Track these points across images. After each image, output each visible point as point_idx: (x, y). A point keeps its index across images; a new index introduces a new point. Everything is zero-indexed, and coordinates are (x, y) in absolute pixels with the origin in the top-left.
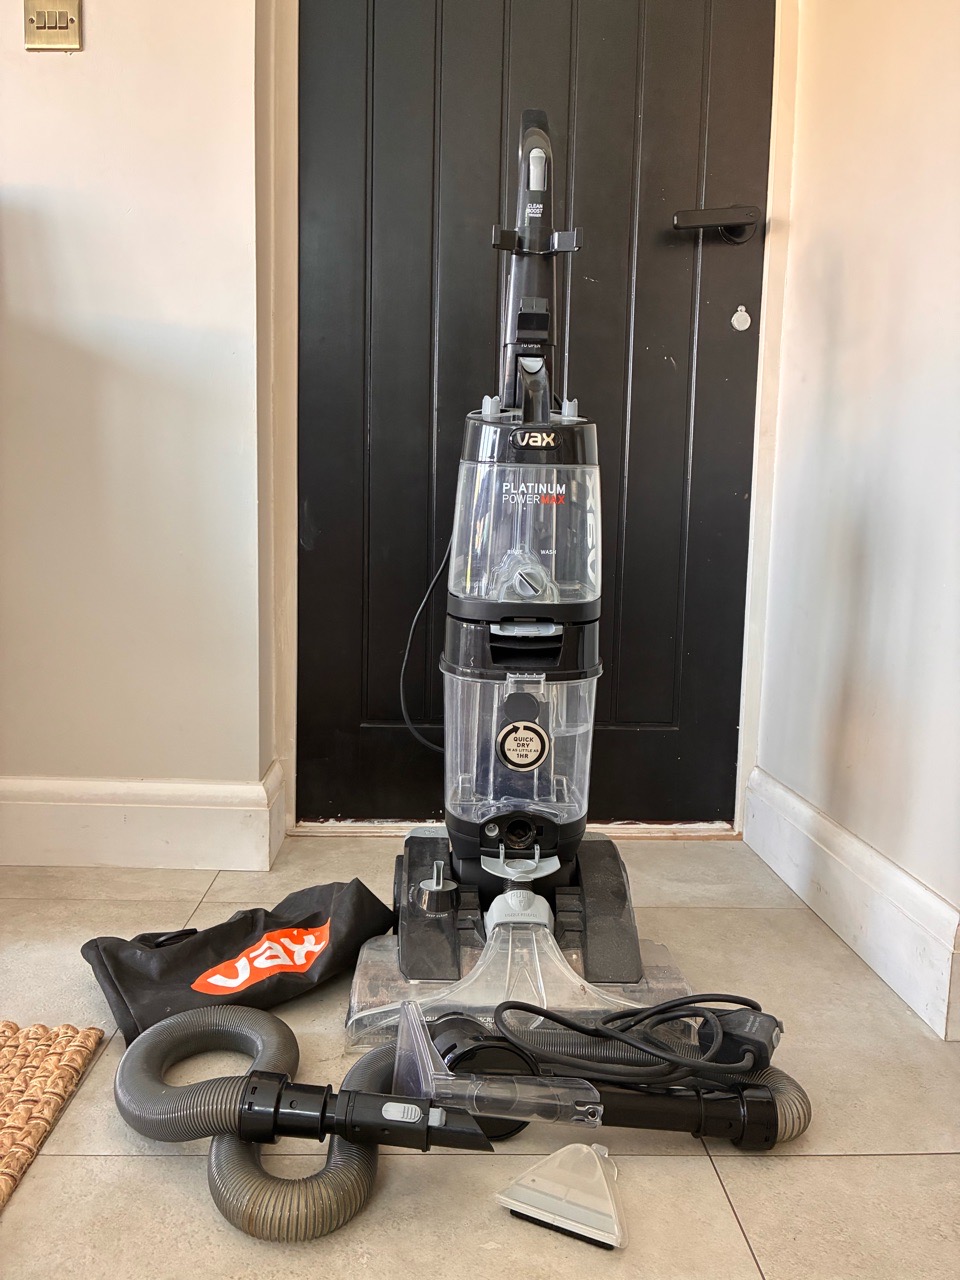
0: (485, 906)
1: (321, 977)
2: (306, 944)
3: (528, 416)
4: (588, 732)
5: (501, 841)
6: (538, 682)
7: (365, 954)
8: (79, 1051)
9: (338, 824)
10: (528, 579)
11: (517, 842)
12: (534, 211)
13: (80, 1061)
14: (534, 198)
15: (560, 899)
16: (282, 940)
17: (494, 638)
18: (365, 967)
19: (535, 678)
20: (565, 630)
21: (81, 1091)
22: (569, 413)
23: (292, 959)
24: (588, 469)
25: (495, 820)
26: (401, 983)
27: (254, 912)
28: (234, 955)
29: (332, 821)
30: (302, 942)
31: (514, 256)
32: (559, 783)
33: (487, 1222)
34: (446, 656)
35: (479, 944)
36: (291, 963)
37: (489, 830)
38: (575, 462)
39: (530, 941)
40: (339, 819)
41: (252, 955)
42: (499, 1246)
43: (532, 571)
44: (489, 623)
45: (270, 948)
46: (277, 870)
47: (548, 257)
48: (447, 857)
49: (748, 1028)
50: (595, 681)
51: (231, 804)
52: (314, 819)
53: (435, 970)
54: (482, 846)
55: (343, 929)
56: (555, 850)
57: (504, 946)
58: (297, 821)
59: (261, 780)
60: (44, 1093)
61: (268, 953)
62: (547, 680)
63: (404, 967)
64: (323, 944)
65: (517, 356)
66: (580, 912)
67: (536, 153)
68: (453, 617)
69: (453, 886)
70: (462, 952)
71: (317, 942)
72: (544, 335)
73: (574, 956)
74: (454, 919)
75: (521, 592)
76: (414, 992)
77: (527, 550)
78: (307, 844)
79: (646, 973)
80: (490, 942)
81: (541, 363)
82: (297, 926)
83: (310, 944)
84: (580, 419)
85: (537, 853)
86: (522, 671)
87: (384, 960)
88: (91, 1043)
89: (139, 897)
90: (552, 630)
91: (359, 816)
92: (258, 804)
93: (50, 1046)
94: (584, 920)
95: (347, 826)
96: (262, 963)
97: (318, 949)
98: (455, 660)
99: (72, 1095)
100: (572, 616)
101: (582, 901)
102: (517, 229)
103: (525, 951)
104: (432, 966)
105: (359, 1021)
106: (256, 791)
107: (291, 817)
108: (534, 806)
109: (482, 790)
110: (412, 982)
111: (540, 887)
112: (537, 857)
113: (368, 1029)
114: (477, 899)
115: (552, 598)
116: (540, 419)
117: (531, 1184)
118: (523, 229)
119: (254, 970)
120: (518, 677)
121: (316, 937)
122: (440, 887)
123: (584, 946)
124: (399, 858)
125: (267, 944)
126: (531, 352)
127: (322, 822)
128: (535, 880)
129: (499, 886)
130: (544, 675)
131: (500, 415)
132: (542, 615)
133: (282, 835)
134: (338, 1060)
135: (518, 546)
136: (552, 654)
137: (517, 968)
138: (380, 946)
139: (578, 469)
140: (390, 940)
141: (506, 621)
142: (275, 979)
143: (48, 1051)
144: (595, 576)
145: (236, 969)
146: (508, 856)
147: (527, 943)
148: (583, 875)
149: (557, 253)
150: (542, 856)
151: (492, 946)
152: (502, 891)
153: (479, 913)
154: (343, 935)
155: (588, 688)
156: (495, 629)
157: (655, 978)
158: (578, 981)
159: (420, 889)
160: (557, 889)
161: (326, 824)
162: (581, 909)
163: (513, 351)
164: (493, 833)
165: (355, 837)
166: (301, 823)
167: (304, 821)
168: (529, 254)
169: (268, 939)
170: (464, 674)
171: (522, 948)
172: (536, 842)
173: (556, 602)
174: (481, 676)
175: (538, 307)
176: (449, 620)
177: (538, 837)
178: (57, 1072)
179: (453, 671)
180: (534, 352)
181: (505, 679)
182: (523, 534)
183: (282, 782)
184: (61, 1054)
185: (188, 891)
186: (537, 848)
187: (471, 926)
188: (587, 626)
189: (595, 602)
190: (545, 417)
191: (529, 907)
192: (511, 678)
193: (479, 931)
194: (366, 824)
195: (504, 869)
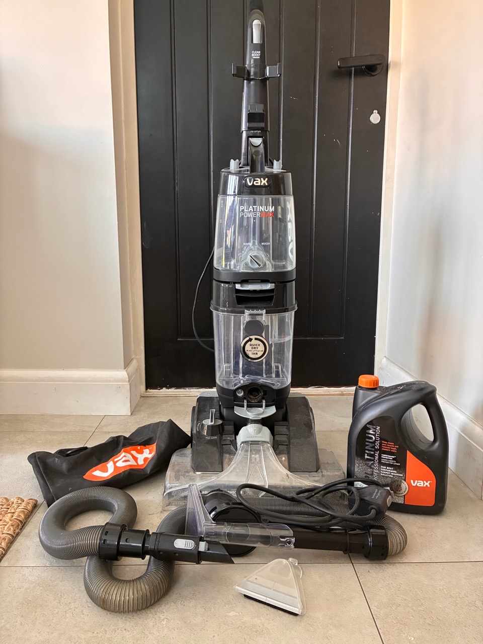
0: (236, 433)
1: (151, 471)
3: (253, 170)
4: (290, 340)
5: (245, 398)
6: (262, 315)
7: (174, 458)
8: (23, 511)
9: (167, 390)
10: (254, 259)
11: (253, 399)
12: (256, 55)
13: (23, 516)
14: (255, 47)
15: (277, 429)
17: (238, 291)
18: (173, 466)
19: (260, 312)
20: (276, 286)
21: (23, 532)
22: (277, 167)
23: (137, 462)
24: (287, 197)
25: (242, 388)
26: (192, 473)
27: (118, 437)
28: (107, 460)
29: (164, 388)
31: (245, 81)
32: (277, 367)
33: (231, 600)
34: (213, 302)
35: (232, 454)
36: (136, 464)
37: (239, 393)
38: (280, 193)
39: (260, 451)
40: (168, 388)
41: (116, 460)
42: (237, 614)
43: (257, 254)
44: (235, 283)
45: (125, 456)
46: (135, 415)
47: (264, 81)
48: (218, 407)
49: (374, 496)
50: (293, 313)
51: (110, 381)
52: (155, 388)
53: (209, 466)
54: (235, 401)
55: (163, 446)
56: (273, 403)
57: (246, 453)
58: (146, 389)
59: (125, 369)
60: (3, 534)
61: (124, 459)
62: (266, 313)
63: (193, 465)
64: (153, 454)
65: (248, 137)
66: (287, 435)
67: (256, 22)
68: (216, 280)
69: (220, 422)
70: (224, 457)
71: (150, 453)
72: (262, 125)
73: (284, 458)
74: (221, 439)
75: (252, 266)
76: (198, 479)
77: (256, 243)
78: (151, 401)
79: (322, 467)
80: (239, 451)
81: (261, 141)
82: (140, 445)
84: (283, 171)
85: (264, 404)
86: (253, 308)
87: (184, 461)
88: (30, 507)
89: (62, 430)
90: (269, 286)
91: (178, 386)
92: (124, 381)
93: (9, 508)
94: (289, 439)
95: (172, 391)
97: (150, 456)
98: (218, 304)
99: (18, 534)
100: (280, 278)
101: (288, 429)
102: (246, 66)
103: (257, 456)
104: (208, 464)
105: (170, 494)
106: (123, 374)
107: (143, 387)
108: (262, 380)
109: (236, 372)
110: (197, 473)
111: (265, 422)
112: (264, 406)
113: (174, 498)
114: (233, 429)
115: (269, 269)
116: (260, 170)
117: (255, 581)
118: (250, 65)
119: (116, 467)
120: (251, 312)
121: (150, 450)
122: (213, 423)
123: (288, 453)
124: (194, 408)
125: (123, 454)
126: (257, 135)
127: (159, 390)
128: (262, 418)
129: (244, 422)
130: (265, 311)
131: (239, 169)
132: (263, 278)
133: (139, 397)
134: (159, 515)
135: (252, 241)
136: (270, 299)
137: (253, 465)
138: (182, 454)
139: (282, 197)
140: (188, 451)
141: (243, 282)
142: (127, 473)
143: (7, 511)
144: (292, 256)
145: (107, 467)
146: (248, 406)
147: (258, 451)
148: (289, 415)
149: (268, 78)
150: (267, 406)
151: (240, 453)
152: (246, 425)
153: (234, 436)
154: (163, 449)
155: (290, 317)
156: (238, 286)
157: (326, 469)
158: (285, 471)
159: (203, 424)
160: (275, 423)
161: (161, 390)
162: (288, 433)
163: (247, 134)
164: (241, 394)
165: (176, 397)
166: (149, 390)
168: (253, 79)
169: (124, 452)
170: (223, 311)
171: (255, 454)
172: (263, 398)
173: (270, 271)
174: (232, 312)
175: (259, 109)
176: (214, 282)
177: (264, 396)
178: (11, 522)
179: (217, 310)
180: (258, 135)
181: (244, 313)
182: (254, 234)
183: (137, 370)
184: (14, 513)
185: (87, 426)
186: (264, 401)
187: (230, 443)
188: (288, 284)
189: (291, 271)
190: (262, 169)
191: (259, 433)
192: (247, 312)
193: (233, 446)
194: (182, 390)
195: (246, 413)
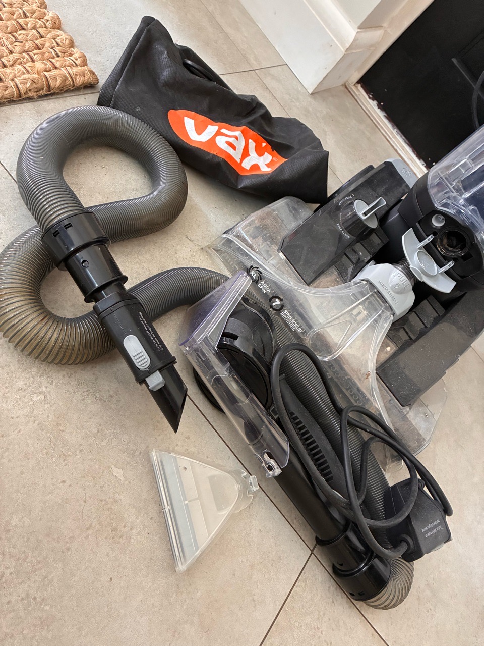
1: (244, 188)
2: (262, 158)
5: (435, 234)
7: (281, 205)
8: (65, 77)
11: (443, 245)
13: (58, 83)
15: (425, 303)
16: (250, 141)
18: (268, 214)
23: (242, 159)
25: (447, 217)
26: (275, 248)
27: (260, 105)
28: (215, 119)
29: (375, 103)
30: (260, 153)
33: (138, 453)
35: (345, 277)
36: (239, 161)
37: (436, 219)
39: (375, 310)
40: (379, 106)
41: (224, 131)
45: (237, 138)
46: (314, 99)
48: (393, 201)
52: (367, 92)
53: (302, 263)
54: (419, 222)
55: (287, 175)
56: (459, 278)
57: (358, 295)
58: (358, 82)
59: (359, 28)
60: (13, 80)
61: (231, 140)
63: (287, 241)
64: (269, 169)
66: (426, 327)
69: (374, 224)
70: (330, 271)
71: (268, 165)
73: (388, 349)
74: (351, 245)
76: (274, 262)
78: (349, 102)
79: (415, 405)
80: (352, 284)
82: (269, 142)
83: (264, 160)
85: (447, 267)
87: (285, 222)
88: (79, 81)
89: (228, 30)
91: (391, 117)
92: (342, 43)
93: (58, 56)
94: (422, 334)
95: (379, 115)
96: (221, 142)
97: (265, 169)
99: (30, 99)
101: (436, 321)
103: (365, 313)
104: (303, 258)
105: (229, 241)
106: (350, 32)
107: (358, 75)
109: (467, 184)
110: (281, 254)
111: (421, 289)
112: (444, 269)
114: (378, 248)
117: (181, 469)
119: (212, 141)
121: (272, 160)
122: (364, 218)
123: (401, 349)
124: (370, 168)
125: (238, 133)
127: (370, 98)
128: (424, 283)
133: (342, 82)
134: (196, 248)
137: (348, 318)
138: (295, 209)
140: (306, 212)
142: (217, 160)
143: (53, 58)
146: (427, 248)
147: (371, 308)
148: (456, 307)
150: (447, 273)
151: (353, 287)
152: (395, 264)
153: (369, 258)
154: (282, 178)
158: (371, 367)
159: (352, 204)
160: (430, 300)
161: (370, 101)
162: (428, 326)
164: (437, 223)
165: (376, 126)
166: (359, 86)
167: (362, 86)
169: (243, 132)
171: (366, 309)
172: (455, 260)
178: (36, 76)
183: (373, 46)
184: (56, 68)
185: (256, 56)
186: (451, 264)
187: (354, 260)
191: (398, 293)
193: (354, 269)
194: (389, 125)
195: (414, 253)
